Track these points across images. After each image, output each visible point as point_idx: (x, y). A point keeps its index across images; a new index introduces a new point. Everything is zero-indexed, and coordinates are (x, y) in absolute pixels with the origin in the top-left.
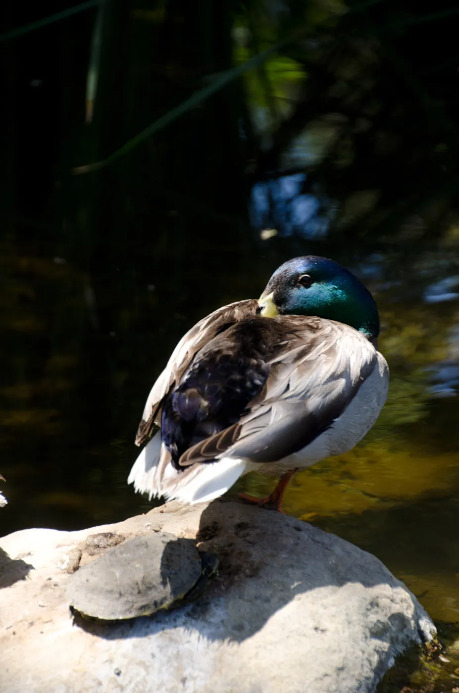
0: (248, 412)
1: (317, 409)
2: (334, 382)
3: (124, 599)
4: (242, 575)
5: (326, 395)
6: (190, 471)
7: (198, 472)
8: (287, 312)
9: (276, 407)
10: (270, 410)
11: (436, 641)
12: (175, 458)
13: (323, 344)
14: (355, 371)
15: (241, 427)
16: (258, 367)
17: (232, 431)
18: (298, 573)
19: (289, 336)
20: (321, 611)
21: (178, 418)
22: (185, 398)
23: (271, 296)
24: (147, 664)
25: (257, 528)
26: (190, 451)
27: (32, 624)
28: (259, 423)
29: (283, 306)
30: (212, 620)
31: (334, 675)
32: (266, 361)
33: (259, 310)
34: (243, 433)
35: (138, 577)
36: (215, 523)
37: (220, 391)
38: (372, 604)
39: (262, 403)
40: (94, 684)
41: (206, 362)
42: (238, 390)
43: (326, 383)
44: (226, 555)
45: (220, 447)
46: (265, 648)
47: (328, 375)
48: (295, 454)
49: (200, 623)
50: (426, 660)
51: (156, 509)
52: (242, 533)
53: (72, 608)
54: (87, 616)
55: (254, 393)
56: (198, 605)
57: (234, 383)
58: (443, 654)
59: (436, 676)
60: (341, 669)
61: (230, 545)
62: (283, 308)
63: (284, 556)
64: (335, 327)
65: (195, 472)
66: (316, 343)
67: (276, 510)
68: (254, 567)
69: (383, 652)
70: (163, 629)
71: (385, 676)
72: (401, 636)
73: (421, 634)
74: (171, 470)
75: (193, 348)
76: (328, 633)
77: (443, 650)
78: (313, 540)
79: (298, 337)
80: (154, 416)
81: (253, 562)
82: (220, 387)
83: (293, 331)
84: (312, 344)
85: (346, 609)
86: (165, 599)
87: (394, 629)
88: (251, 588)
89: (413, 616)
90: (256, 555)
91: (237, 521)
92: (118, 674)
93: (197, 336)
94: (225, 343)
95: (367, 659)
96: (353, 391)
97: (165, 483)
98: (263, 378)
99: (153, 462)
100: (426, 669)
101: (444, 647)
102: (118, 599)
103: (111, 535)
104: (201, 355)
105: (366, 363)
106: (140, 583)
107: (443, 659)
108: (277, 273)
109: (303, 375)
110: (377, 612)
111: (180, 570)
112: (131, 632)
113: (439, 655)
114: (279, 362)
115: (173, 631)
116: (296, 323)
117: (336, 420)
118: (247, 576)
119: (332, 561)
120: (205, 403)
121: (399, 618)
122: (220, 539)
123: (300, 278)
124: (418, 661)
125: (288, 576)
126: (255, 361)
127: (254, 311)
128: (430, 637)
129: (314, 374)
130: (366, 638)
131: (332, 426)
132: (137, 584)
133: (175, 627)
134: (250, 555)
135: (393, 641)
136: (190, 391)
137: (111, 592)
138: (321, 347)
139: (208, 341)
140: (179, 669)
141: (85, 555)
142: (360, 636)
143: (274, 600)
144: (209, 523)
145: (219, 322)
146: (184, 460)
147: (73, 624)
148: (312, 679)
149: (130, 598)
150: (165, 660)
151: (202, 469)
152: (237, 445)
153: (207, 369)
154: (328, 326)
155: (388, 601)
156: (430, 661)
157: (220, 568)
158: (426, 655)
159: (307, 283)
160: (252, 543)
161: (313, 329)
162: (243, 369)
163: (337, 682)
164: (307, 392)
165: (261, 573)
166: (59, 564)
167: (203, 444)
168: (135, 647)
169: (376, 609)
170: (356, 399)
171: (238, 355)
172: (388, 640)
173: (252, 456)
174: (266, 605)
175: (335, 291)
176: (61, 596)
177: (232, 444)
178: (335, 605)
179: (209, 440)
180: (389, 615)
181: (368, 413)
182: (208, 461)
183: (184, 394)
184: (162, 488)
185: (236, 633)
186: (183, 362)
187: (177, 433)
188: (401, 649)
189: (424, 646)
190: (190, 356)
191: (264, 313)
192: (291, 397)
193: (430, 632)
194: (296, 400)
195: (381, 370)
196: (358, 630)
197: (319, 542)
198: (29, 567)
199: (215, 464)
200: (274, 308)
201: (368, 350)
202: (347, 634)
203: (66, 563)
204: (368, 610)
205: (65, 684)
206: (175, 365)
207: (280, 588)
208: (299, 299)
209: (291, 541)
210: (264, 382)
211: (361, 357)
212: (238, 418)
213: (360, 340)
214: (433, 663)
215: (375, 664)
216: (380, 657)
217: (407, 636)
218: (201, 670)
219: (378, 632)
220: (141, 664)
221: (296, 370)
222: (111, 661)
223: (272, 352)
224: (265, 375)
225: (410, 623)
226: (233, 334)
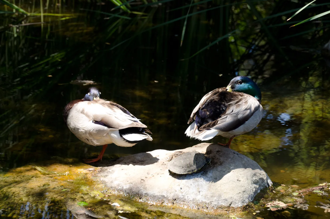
0: (221, 117)
1: (241, 118)
2: (246, 111)
3: (183, 169)
4: (217, 164)
5: (244, 114)
6: (202, 132)
7: (205, 132)
8: (235, 91)
9: (228, 116)
10: (227, 117)
11: (272, 187)
12: (199, 128)
13: (244, 100)
14: (253, 109)
15: (218, 121)
16: (224, 105)
17: (215, 122)
18: (234, 165)
19: (234, 97)
20: (239, 175)
21: (200, 117)
22: (203, 112)
23: (230, 86)
24: (189, 187)
25: (223, 152)
26: (203, 126)
27: (158, 174)
28: (224, 120)
29: (233, 89)
30: (208, 176)
31: (242, 193)
32: (227, 103)
33: (227, 90)
34: (218, 123)
35: (188, 163)
36: (211, 150)
37: (213, 110)
38: (254, 175)
39: (225, 115)
40: (174, 191)
41: (209, 102)
42: (218, 110)
43: (244, 111)
44: (213, 159)
45: (211, 126)
46: (223, 184)
47: (245, 109)
48: (233, 130)
49: (205, 177)
50: (269, 192)
51: (194, 146)
52: (218, 153)
53: (169, 170)
54: (173, 173)
55: (223, 112)
56: (204, 172)
57: (217, 108)
58: (274, 190)
59: (272, 196)
60: (244, 192)
61: (215, 156)
62: (233, 90)
63: (230, 160)
64: (248, 96)
65: (204, 132)
66: (242, 100)
67: (228, 148)
68: (221, 163)
69: (257, 188)
70: (194, 178)
71: (257, 195)
72: (262, 184)
73: (268, 184)
74: (197, 131)
75: (206, 99)
76: (241, 181)
77: (274, 189)
78: (238, 156)
79: (237, 97)
80: (194, 116)
81: (221, 161)
82: (213, 109)
83: (235, 96)
84: (241, 100)
85: (247, 175)
86: (195, 169)
87: (260, 182)
88: (220, 168)
89: (266, 179)
90: (222, 159)
91: (217, 150)
92: (181, 189)
93: (208, 95)
94: (216, 97)
95: (252, 189)
96: (252, 114)
97: (195, 134)
98: (226, 108)
99: (192, 128)
100: (269, 194)
101: (275, 189)
102: (182, 169)
103: (181, 152)
104: (209, 101)
105: (256, 107)
106: (188, 164)
107: (274, 192)
108: (232, 80)
109: (237, 108)
110: (256, 177)
111: (200, 162)
112: (185, 178)
113: (273, 190)
114: (231, 104)
115: (197, 178)
116: (236, 94)
117: (246, 122)
118: (219, 165)
119: (244, 162)
120: (208, 113)
121: (262, 179)
122: (212, 155)
123: (239, 81)
124: (267, 192)
125: (230, 165)
126: (224, 103)
127: (225, 90)
128: (271, 185)
129: (241, 108)
130: (252, 184)
131: (245, 123)
132: (187, 165)
133: (198, 177)
134: (220, 159)
135: (260, 186)
136: (204, 110)
137: (180, 166)
138: (243, 101)
139: (211, 97)
140: (198, 189)
141: (174, 157)
142: (250, 183)
143: (226, 172)
144: (209, 150)
145: (215, 92)
146: (201, 129)
147: (169, 175)
148: (236, 194)
149: (185, 168)
150: (194, 186)
151: (206, 131)
152: (216, 126)
153: (210, 104)
154: (246, 95)
155: (259, 174)
156: (270, 192)
157: (211, 162)
158: (269, 190)
159: (241, 83)
160: (221, 156)
161: (241, 96)
162: (220, 105)
163: (243, 195)
164: (238, 113)
165: (223, 164)
166: (166, 159)
167: (207, 125)
168: (186, 182)
169: (255, 176)
170: (253, 117)
171: (219, 101)
172: (258, 185)
173: (221, 129)
174: (224, 173)
175: (249, 86)
176: (166, 167)
177: (215, 125)
178: (243, 174)
179: (208, 124)
180: (259, 178)
181: (256, 121)
182: (208, 130)
183: (202, 110)
184: (194, 136)
185: (215, 180)
186: (203, 102)
187: (199, 121)
188: (262, 188)
189: (269, 188)
190: (205, 101)
191: (228, 91)
192: (233, 114)
193: (271, 184)
194: (235, 115)
195: (261, 109)
196: (250, 181)
197: (240, 157)
198: (158, 159)
199: (210, 130)
200: (231, 89)
201: (257, 103)
202: (246, 182)
203: (168, 159)
204: (253, 176)
205: (166, 190)
206: (201, 103)
207: (228, 169)
208: (238, 87)
209: (232, 156)
210: (226, 109)
211: (255, 105)
212: (217, 118)
213: (255, 100)
214: (271, 193)
215: (254, 191)
216: (256, 189)
217: (264, 185)
218: (204, 189)
219: (255, 183)
220: (188, 186)
221: (235, 106)
222: (179, 185)
223: (229, 101)
224: (226, 107)
225: (265, 181)
226: (218, 95)
